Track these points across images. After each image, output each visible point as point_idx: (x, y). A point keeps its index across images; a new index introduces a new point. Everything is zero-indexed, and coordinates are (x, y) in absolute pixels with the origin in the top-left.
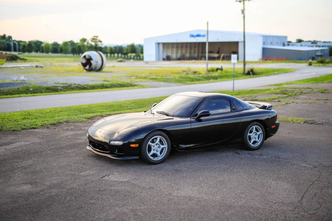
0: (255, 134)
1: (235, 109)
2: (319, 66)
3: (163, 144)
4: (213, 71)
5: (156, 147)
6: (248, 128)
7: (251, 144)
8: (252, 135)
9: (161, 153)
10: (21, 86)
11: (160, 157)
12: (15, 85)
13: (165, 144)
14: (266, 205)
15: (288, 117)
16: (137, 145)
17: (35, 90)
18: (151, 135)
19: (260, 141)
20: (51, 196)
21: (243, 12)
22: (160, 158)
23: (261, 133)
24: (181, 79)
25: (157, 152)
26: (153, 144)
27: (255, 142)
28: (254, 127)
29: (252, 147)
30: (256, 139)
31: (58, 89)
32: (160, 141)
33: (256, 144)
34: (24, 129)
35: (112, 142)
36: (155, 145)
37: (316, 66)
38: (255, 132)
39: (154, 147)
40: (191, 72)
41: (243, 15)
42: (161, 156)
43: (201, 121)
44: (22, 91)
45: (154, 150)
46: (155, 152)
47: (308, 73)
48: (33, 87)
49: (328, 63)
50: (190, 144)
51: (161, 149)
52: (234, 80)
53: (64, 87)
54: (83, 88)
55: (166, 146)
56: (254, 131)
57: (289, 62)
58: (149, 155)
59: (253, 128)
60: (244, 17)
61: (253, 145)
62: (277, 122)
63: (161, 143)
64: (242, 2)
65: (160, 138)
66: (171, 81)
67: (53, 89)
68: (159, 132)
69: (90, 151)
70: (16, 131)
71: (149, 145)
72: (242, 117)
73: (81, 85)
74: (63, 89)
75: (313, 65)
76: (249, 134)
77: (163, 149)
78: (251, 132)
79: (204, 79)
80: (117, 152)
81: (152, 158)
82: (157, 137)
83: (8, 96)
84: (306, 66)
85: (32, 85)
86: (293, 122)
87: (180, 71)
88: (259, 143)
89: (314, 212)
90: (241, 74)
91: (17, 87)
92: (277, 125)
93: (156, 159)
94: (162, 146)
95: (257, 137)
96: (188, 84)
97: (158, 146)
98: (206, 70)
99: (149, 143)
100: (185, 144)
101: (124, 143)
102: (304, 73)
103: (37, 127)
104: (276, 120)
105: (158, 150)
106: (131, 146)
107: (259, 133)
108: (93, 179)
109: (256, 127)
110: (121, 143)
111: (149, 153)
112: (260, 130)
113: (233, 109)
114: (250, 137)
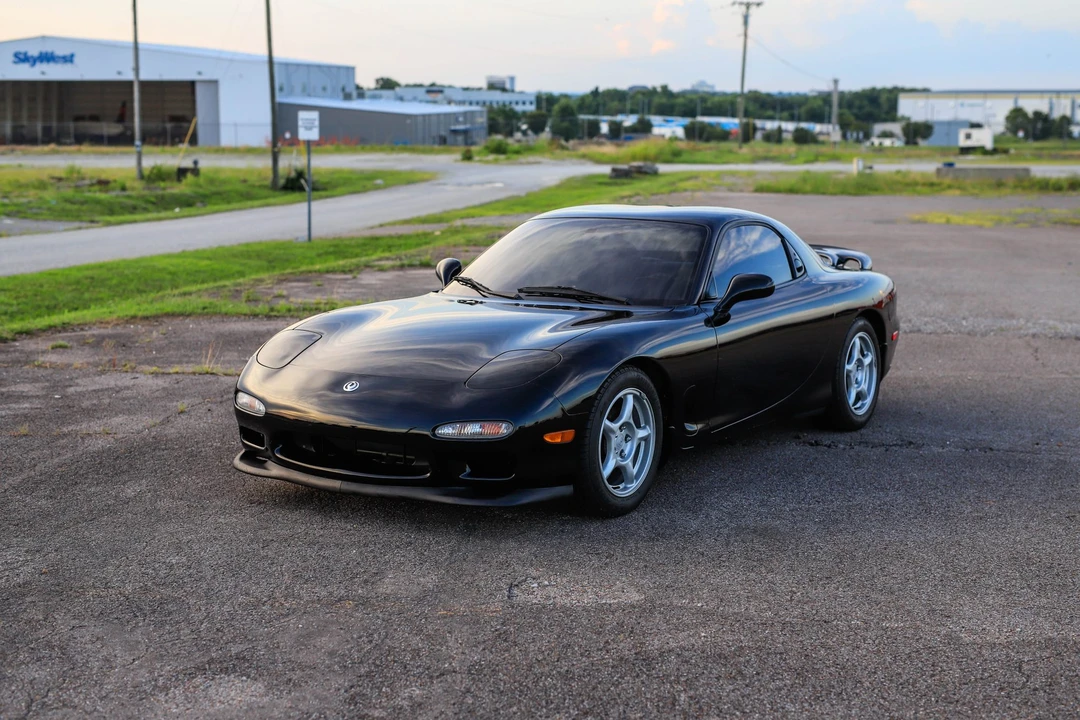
0: (859, 364)
1: (801, 268)
2: (496, 161)
3: (639, 427)
4: (159, 175)
8: (853, 370)
9: (635, 464)
11: (632, 481)
16: (569, 435)
23: (872, 362)
24: (69, 206)
25: (626, 457)
28: (857, 339)
29: (855, 418)
30: (862, 384)
32: (635, 410)
33: (862, 405)
35: (447, 431)
36: (619, 431)
37: (488, 162)
39: (616, 437)
40: (87, 182)
42: (638, 478)
45: (615, 451)
46: (619, 460)
47: (482, 184)
49: (517, 152)
51: (635, 443)
52: (309, 201)
55: (649, 430)
56: (857, 352)
58: (605, 475)
59: (854, 343)
61: (854, 410)
66: (37, 214)
71: (603, 431)
75: (477, 158)
76: (847, 366)
77: (640, 446)
78: (850, 360)
79: (150, 206)
80: (469, 475)
81: (611, 488)
82: (625, 395)
84: (456, 161)
87: (45, 177)
90: (265, 187)
93: (621, 491)
94: (639, 434)
96: (109, 224)
97: (627, 432)
98: (135, 173)
99: (606, 421)
100: (697, 420)
102: (470, 185)
106: (547, 438)
107: (867, 361)
108: (483, 607)
109: (861, 338)
110: (503, 429)
111: (604, 468)
112: (868, 350)
113: (799, 269)
114: (848, 376)
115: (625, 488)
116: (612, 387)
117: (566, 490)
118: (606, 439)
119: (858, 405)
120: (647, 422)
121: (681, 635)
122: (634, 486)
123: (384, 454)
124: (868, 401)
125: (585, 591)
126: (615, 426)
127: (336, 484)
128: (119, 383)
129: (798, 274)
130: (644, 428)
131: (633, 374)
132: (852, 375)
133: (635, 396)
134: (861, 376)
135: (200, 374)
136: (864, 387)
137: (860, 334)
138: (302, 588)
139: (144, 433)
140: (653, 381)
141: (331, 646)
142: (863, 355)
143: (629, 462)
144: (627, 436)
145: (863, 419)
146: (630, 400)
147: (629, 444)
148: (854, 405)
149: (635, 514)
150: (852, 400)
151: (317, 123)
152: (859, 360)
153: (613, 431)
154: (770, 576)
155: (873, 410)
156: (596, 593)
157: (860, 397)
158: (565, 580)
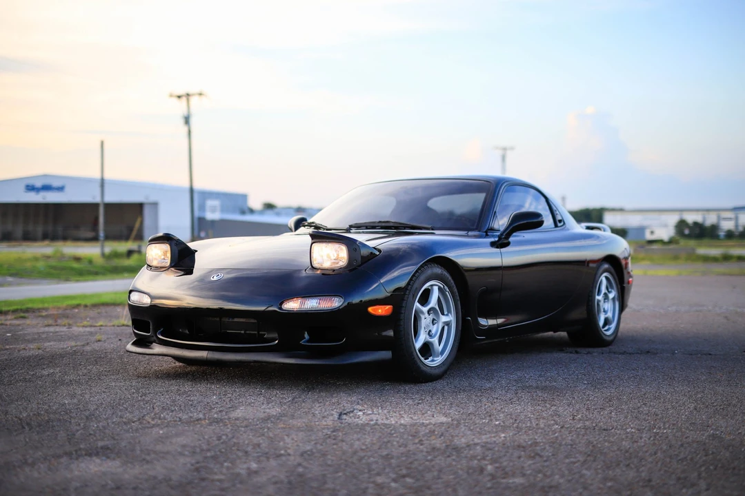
3: (443, 314)
4: (115, 255)
5: (429, 319)
7: (601, 326)
8: (602, 301)
9: (440, 344)
11: (438, 356)
16: (388, 309)
19: (613, 321)
21: (187, 120)
23: (615, 297)
25: (433, 336)
28: (604, 277)
29: (604, 337)
30: (608, 312)
33: (609, 328)
35: (292, 305)
36: (427, 314)
40: (68, 258)
41: (186, 128)
45: (426, 330)
46: (427, 337)
50: (495, 317)
51: (441, 326)
55: (450, 318)
56: (604, 289)
58: (417, 347)
59: (602, 280)
60: (189, 132)
61: (604, 331)
64: (184, 99)
68: (435, 270)
71: (415, 312)
76: (597, 297)
78: (599, 292)
80: (308, 342)
81: (423, 357)
82: (432, 286)
87: (39, 256)
93: (431, 362)
94: (443, 319)
97: (433, 316)
98: (99, 254)
99: (417, 304)
105: (433, 332)
106: (371, 310)
107: (611, 296)
108: (317, 423)
109: (606, 278)
110: (335, 303)
111: (416, 342)
112: (612, 288)
113: (560, 221)
114: (598, 305)
115: (433, 361)
116: (422, 277)
117: (386, 355)
118: (417, 319)
119: (606, 328)
120: (449, 311)
121: (484, 437)
122: (439, 360)
123: (243, 332)
124: (613, 326)
125: (403, 417)
126: (425, 309)
127: (203, 354)
128: (57, 330)
129: (559, 225)
130: (447, 315)
131: (438, 270)
132: (601, 303)
133: (440, 289)
134: (608, 306)
135: (118, 326)
136: (610, 315)
137: (605, 274)
138: (168, 415)
139: (68, 349)
140: (453, 279)
141: (185, 442)
142: (609, 292)
143: (435, 340)
144: (434, 320)
145: (611, 338)
146: (436, 289)
147: (436, 325)
148: (604, 326)
149: (441, 381)
150: (601, 323)
152: (605, 294)
153: (422, 313)
154: (553, 408)
155: (617, 334)
156: (411, 418)
157: (607, 322)
158: (385, 411)
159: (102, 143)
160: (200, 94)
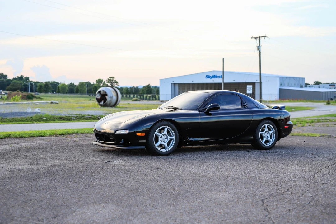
0: (267, 133)
1: (246, 106)
3: (170, 136)
5: (164, 137)
6: (260, 126)
7: (263, 143)
8: (265, 134)
9: (168, 145)
10: (35, 115)
11: (167, 148)
12: (29, 114)
13: (173, 135)
14: (276, 178)
15: (303, 132)
16: (143, 134)
17: (49, 119)
18: (158, 125)
19: (272, 141)
20: (51, 171)
21: (259, 48)
22: (167, 150)
23: (273, 133)
25: (165, 143)
26: (160, 135)
27: (267, 142)
28: (266, 125)
29: (264, 146)
30: (268, 138)
31: (71, 118)
32: (168, 132)
33: (268, 144)
34: (32, 136)
35: (118, 132)
36: (162, 136)
37: (334, 105)
38: (267, 131)
39: (161, 137)
41: (259, 51)
42: (169, 148)
43: (210, 114)
44: (35, 119)
45: (161, 141)
46: (162, 143)
47: (326, 111)
48: (46, 116)
50: (199, 137)
51: (169, 140)
53: (78, 117)
54: (97, 118)
55: (174, 137)
56: (266, 129)
57: (306, 101)
58: (156, 145)
59: (265, 127)
60: (260, 54)
61: (265, 144)
62: (290, 122)
63: (169, 135)
64: (258, 39)
65: (168, 128)
67: (66, 118)
68: (166, 123)
69: (97, 145)
70: (24, 138)
71: (156, 135)
72: (253, 114)
73: (95, 116)
74: (76, 119)
75: (331, 104)
76: (260, 132)
77: (170, 141)
78: (263, 131)
80: (123, 142)
81: (159, 149)
82: (165, 127)
83: (21, 122)
84: (325, 104)
85: (45, 114)
86: (308, 136)
88: (272, 143)
89: (326, 182)
91: (31, 116)
92: (291, 127)
93: (163, 150)
94: (169, 138)
95: (269, 136)
97: (165, 137)
99: (156, 133)
100: (194, 137)
101: (131, 132)
103: (46, 135)
104: (289, 120)
105: (166, 141)
106: (138, 134)
107: (271, 132)
109: (268, 125)
110: (127, 132)
112: (272, 129)
113: (244, 106)
114: (262, 135)
147: (167, 139)
151: (252, 89)
159: (223, 58)
160: (265, 37)
